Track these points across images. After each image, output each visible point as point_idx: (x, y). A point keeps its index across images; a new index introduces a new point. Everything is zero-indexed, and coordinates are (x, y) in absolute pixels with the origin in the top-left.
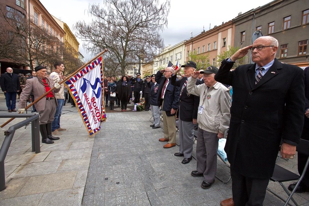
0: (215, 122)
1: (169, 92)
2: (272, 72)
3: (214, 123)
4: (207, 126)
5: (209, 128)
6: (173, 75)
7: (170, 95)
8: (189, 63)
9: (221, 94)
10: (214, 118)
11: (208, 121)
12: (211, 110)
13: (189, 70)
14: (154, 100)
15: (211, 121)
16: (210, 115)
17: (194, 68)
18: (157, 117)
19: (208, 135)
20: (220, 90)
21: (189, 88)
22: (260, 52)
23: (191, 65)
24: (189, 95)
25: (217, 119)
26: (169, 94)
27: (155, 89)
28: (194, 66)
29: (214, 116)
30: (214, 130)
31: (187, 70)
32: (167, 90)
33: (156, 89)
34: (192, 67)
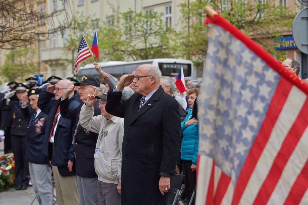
0: (112, 167)
1: (61, 129)
2: (149, 104)
3: (110, 169)
4: (104, 174)
5: (106, 176)
6: (62, 100)
7: (64, 135)
8: (86, 78)
9: (119, 129)
10: (111, 161)
11: (104, 166)
12: (108, 151)
13: (87, 90)
14: (35, 150)
15: (107, 166)
16: (106, 158)
17: (94, 87)
18: (45, 191)
19: (107, 188)
20: (119, 124)
21: (84, 121)
22: (139, 82)
23: (89, 81)
24: (87, 133)
25: (115, 163)
26: (63, 133)
27: (36, 125)
28: (95, 83)
29: (110, 159)
30: (113, 180)
31: (83, 90)
32: (59, 126)
33: (40, 124)
34: (91, 86)
